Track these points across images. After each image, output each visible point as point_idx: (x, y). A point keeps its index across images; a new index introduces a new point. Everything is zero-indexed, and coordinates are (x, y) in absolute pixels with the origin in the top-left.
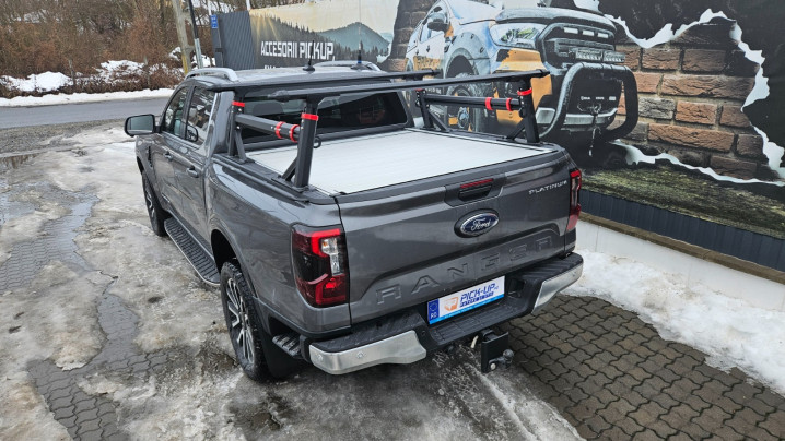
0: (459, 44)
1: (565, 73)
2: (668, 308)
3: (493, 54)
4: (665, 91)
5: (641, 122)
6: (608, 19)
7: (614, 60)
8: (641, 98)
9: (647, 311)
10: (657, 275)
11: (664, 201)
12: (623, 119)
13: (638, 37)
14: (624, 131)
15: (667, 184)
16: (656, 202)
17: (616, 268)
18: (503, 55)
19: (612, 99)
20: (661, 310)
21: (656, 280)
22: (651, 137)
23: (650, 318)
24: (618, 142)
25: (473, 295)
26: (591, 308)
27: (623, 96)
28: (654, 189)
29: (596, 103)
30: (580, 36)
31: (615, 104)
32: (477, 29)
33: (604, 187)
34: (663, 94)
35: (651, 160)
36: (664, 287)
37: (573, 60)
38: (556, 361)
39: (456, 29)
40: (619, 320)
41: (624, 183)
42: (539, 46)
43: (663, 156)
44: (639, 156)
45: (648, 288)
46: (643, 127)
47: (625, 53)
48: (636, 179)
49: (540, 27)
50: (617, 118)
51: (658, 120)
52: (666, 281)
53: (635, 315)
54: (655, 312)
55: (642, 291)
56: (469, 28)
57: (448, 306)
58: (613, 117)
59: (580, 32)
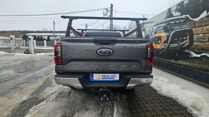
0: (147, 33)
1: (171, 34)
2: (202, 110)
3: (153, 33)
4: (204, 32)
5: (194, 44)
6: (184, 16)
7: (186, 27)
8: (195, 36)
9: (192, 108)
10: (199, 97)
11: (204, 70)
12: (188, 44)
13: (193, 18)
14: (188, 47)
15: (205, 64)
16: (201, 70)
17: (182, 91)
18: (156, 33)
19: (184, 38)
20: (199, 110)
21: (199, 99)
22: (198, 48)
23: (192, 112)
24: (186, 51)
25: (106, 76)
26: (168, 101)
27: (188, 37)
28: (199, 66)
29: (179, 40)
30: (175, 23)
31: (186, 40)
32: (151, 29)
33: (181, 65)
34: (203, 33)
35: (199, 56)
36: (202, 102)
37: (173, 30)
38: (143, 112)
39: (147, 30)
40: (177, 108)
41: (188, 64)
42: (164, 29)
43: (204, 54)
44: (194, 55)
45: (194, 101)
46: (195, 45)
47: (189, 24)
48: (192, 62)
49: (164, 24)
50: (186, 44)
51: (201, 42)
52: (203, 100)
53: (185, 108)
54: (195, 110)
55: (191, 101)
56: (149, 29)
57: (97, 77)
58: (184, 44)
59: (175, 22)
